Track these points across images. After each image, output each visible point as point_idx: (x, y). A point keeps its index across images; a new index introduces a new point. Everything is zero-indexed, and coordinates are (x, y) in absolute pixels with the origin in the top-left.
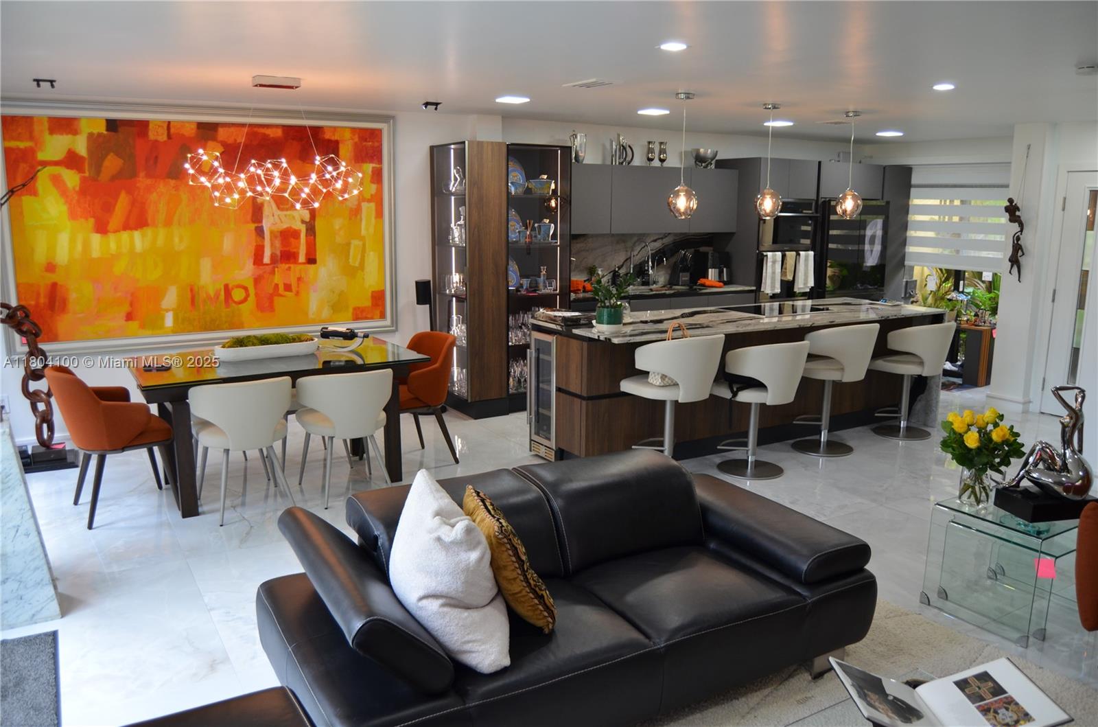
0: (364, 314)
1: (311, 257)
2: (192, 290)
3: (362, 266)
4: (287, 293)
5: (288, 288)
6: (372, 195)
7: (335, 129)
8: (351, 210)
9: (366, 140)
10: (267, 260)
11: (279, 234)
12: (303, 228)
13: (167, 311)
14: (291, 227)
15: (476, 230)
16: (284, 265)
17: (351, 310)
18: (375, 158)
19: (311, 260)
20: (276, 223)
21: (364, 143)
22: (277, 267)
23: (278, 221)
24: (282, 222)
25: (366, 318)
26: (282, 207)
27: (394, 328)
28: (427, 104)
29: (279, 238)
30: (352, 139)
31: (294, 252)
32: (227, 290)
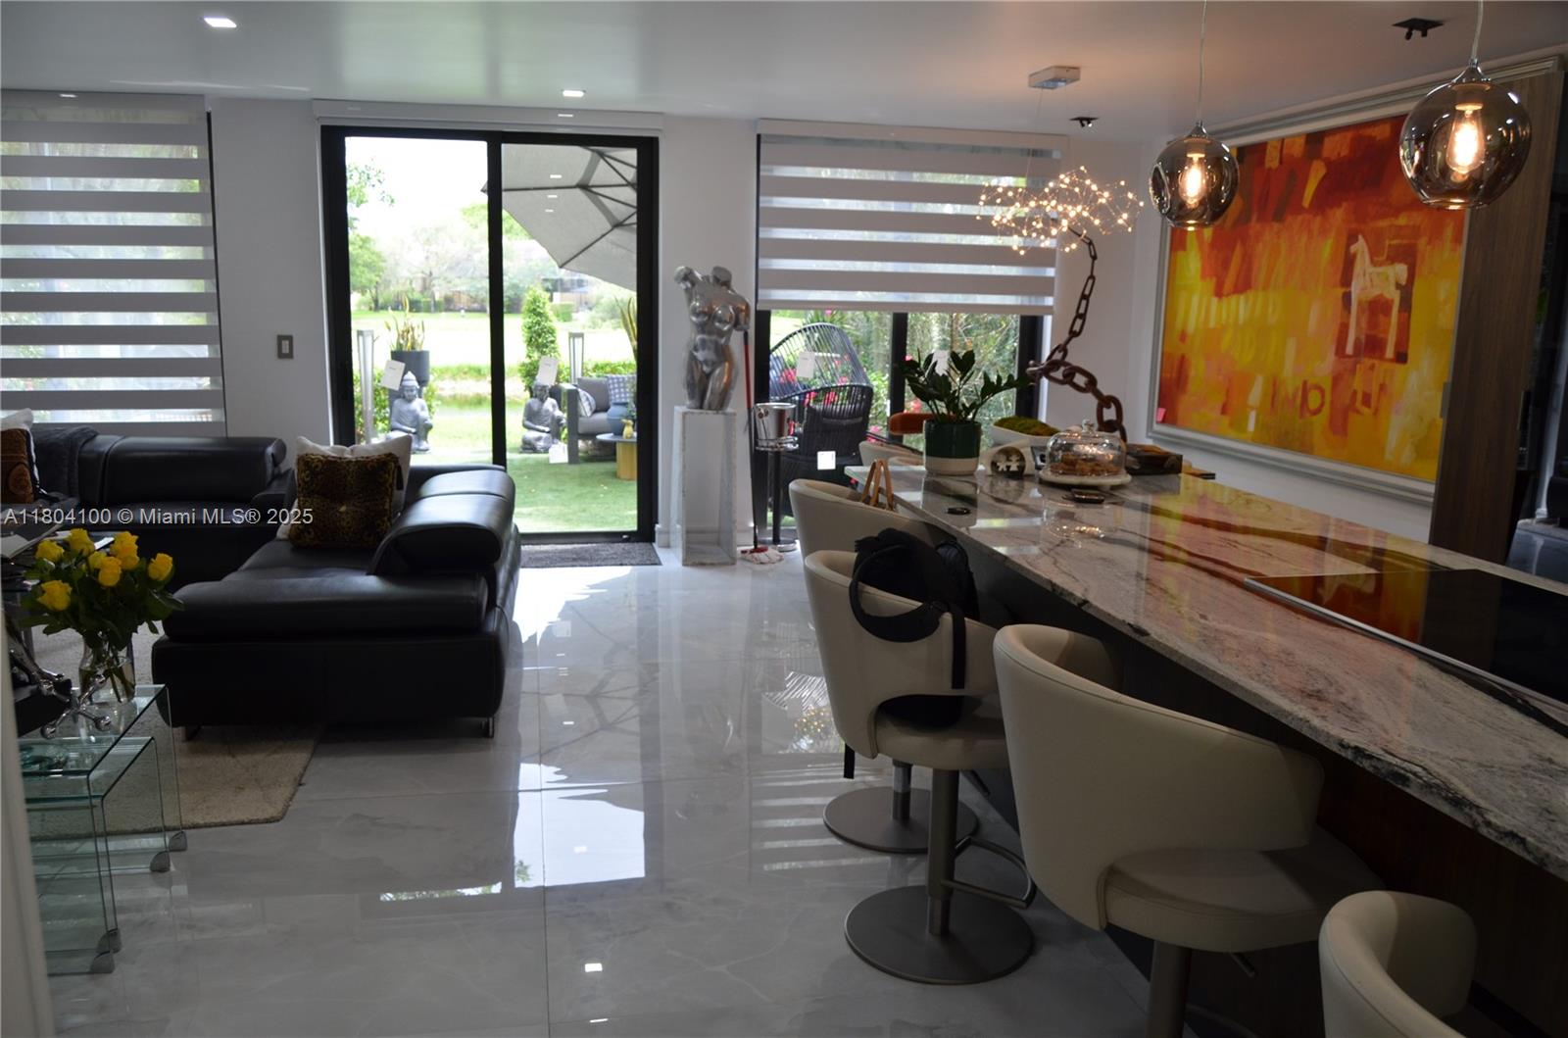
1: (1402, 350)
2: (1274, 385)
4: (1366, 410)
5: (1367, 400)
10: (1349, 350)
11: (1367, 306)
12: (1395, 296)
13: (1252, 408)
14: (1382, 295)
16: (1367, 360)
20: (1367, 287)
22: (1360, 363)
23: (1369, 284)
24: (1373, 286)
26: (1375, 259)
29: (1367, 313)
31: (1382, 339)
32: (1305, 390)
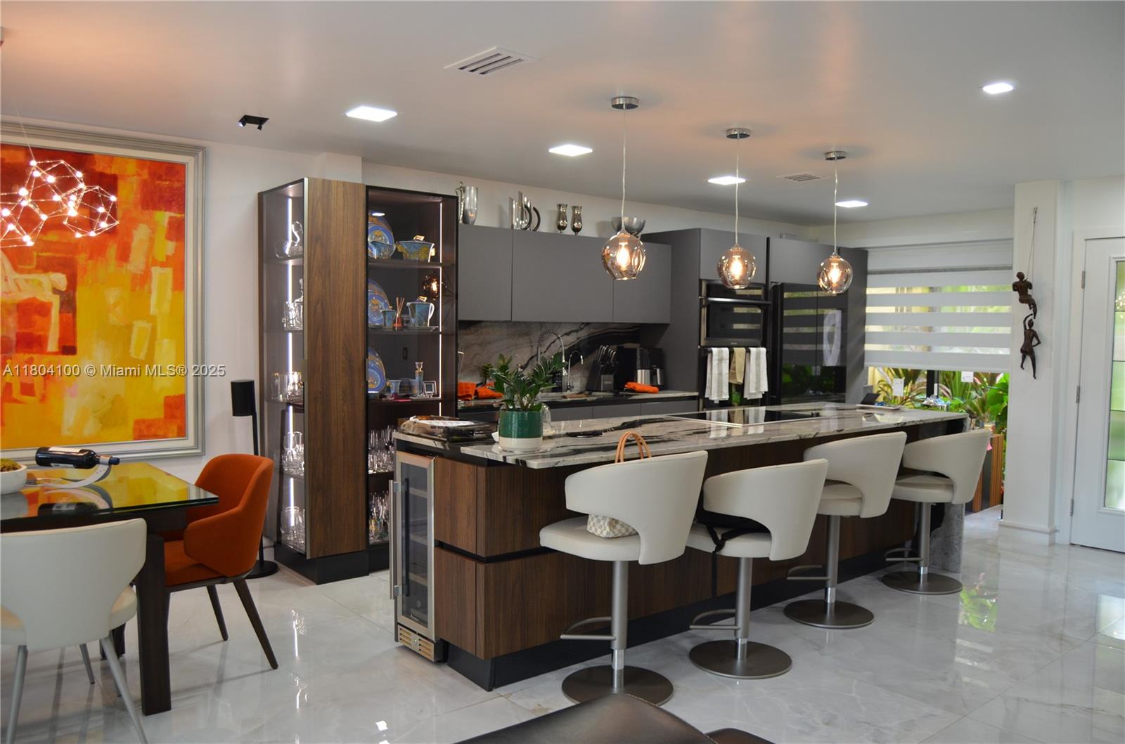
0: (153, 430)
1: (67, 344)
3: (150, 359)
4: (27, 398)
5: (27, 389)
6: (168, 257)
7: (112, 158)
8: (134, 277)
9: (160, 178)
11: (14, 308)
12: (56, 301)
14: (34, 299)
15: (319, 306)
16: (21, 355)
17: (131, 424)
18: (174, 203)
19: (68, 349)
20: (10, 292)
21: (157, 182)
22: (11, 359)
23: (13, 287)
24: (20, 290)
25: (156, 436)
26: (20, 267)
27: (198, 451)
28: (246, 120)
29: (15, 314)
30: (139, 175)
31: (40, 336)
